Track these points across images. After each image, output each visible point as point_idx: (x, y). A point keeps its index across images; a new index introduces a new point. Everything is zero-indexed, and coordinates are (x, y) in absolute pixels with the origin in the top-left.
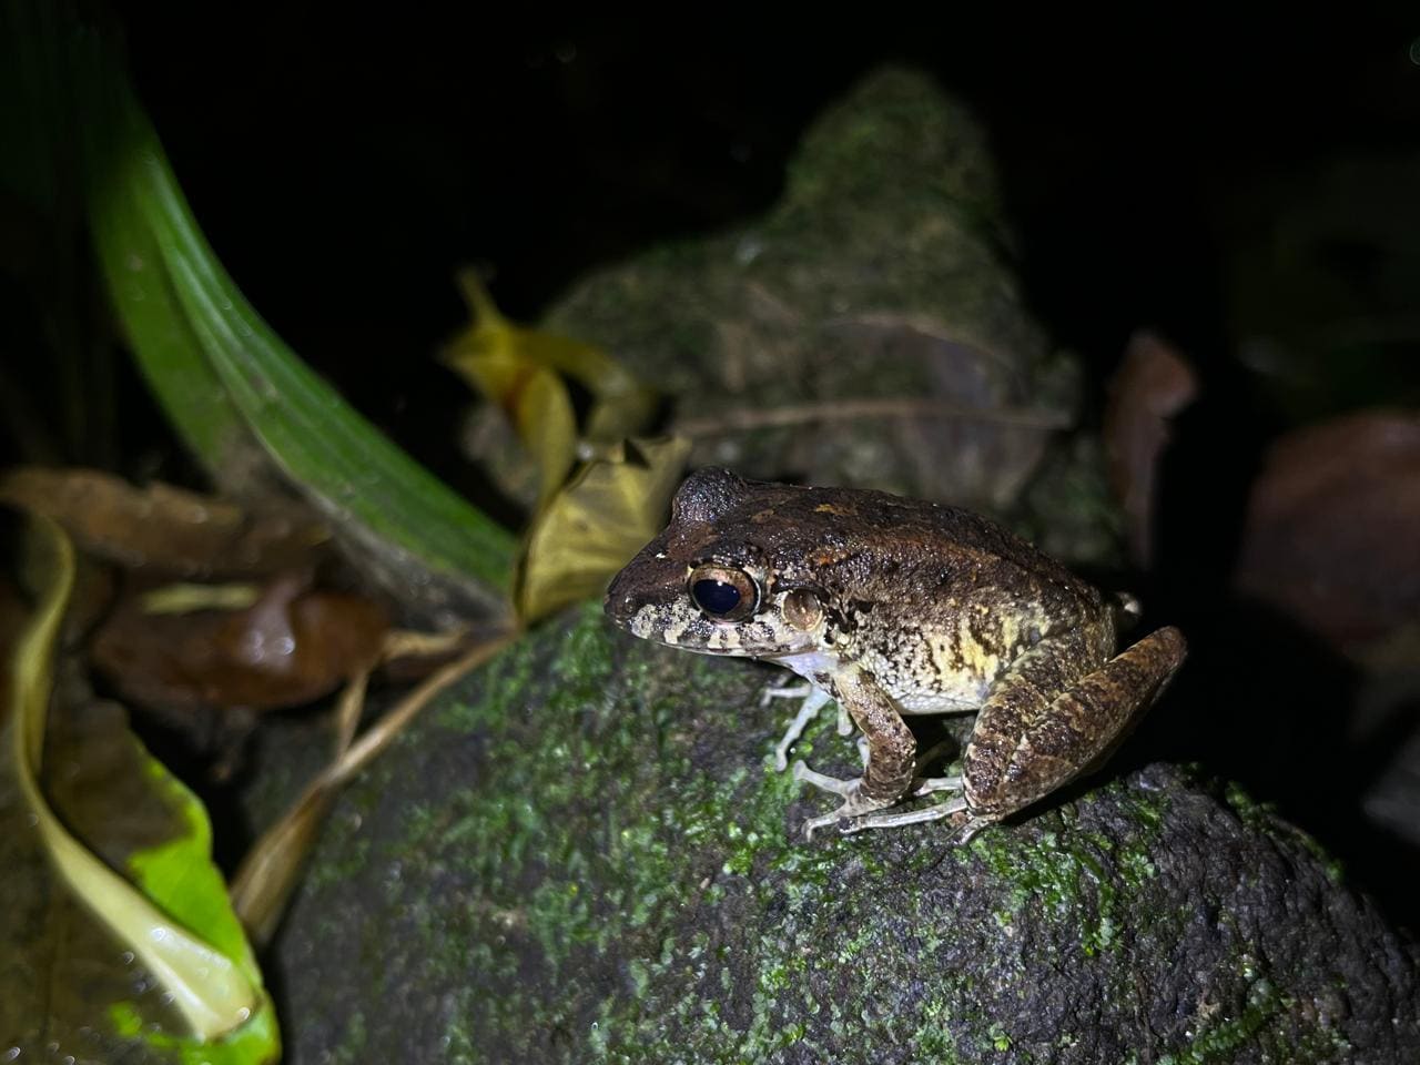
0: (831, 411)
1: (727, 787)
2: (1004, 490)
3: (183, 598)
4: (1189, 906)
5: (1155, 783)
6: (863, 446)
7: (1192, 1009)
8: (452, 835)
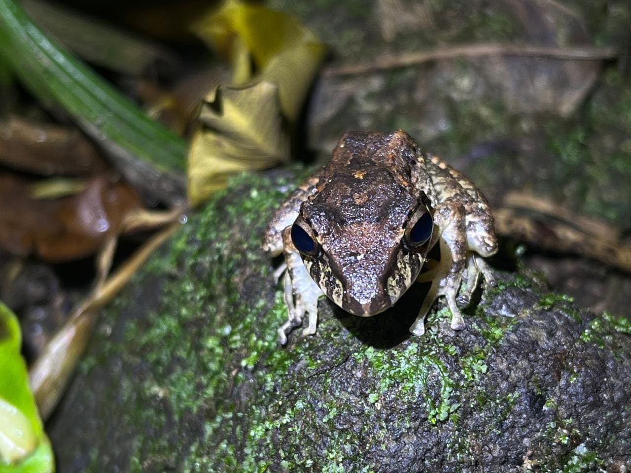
0: (442, 52)
1: (254, 311)
2: (568, 105)
3: (57, 188)
4: (516, 394)
5: (514, 312)
6: (462, 78)
7: (521, 463)
8: (144, 340)
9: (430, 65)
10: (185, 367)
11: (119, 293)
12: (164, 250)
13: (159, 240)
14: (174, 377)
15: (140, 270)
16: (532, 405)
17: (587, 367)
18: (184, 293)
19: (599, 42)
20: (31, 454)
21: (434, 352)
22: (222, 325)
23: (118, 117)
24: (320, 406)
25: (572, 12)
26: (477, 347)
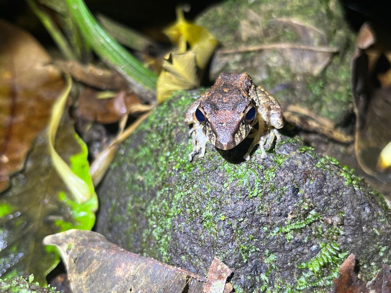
0: (267, 46)
1: (180, 147)
2: (317, 71)
3: (106, 95)
4: (287, 187)
5: (288, 153)
6: (273, 57)
7: (287, 216)
8: (136, 157)
9: (260, 51)
10: (151, 168)
11: (128, 137)
12: (146, 121)
13: (144, 117)
14: (146, 172)
15: (136, 129)
16: (293, 192)
17: (318, 177)
18: (152, 138)
19: (331, 46)
20: (89, 200)
21: (253, 168)
22: (166, 151)
23: (131, 65)
24: (204, 187)
25: (321, 32)
26: (271, 166)
